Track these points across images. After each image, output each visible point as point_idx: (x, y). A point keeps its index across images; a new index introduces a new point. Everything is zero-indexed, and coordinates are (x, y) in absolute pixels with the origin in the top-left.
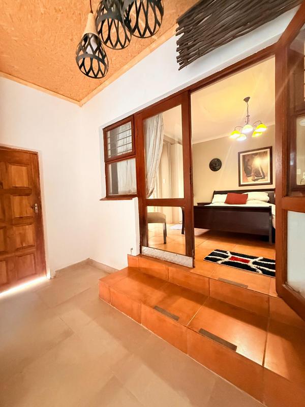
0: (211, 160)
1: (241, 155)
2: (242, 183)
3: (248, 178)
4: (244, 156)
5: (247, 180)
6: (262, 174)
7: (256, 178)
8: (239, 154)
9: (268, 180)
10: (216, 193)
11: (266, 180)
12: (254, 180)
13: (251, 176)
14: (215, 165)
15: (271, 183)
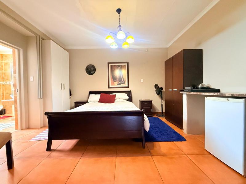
0: (87, 65)
1: (110, 65)
2: (110, 86)
3: (115, 83)
4: (112, 66)
5: (114, 84)
6: (123, 80)
7: (119, 83)
8: (108, 63)
9: (126, 85)
10: (91, 93)
11: (125, 85)
12: (118, 84)
13: (116, 81)
14: (91, 70)
15: (128, 87)
